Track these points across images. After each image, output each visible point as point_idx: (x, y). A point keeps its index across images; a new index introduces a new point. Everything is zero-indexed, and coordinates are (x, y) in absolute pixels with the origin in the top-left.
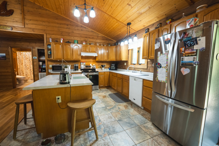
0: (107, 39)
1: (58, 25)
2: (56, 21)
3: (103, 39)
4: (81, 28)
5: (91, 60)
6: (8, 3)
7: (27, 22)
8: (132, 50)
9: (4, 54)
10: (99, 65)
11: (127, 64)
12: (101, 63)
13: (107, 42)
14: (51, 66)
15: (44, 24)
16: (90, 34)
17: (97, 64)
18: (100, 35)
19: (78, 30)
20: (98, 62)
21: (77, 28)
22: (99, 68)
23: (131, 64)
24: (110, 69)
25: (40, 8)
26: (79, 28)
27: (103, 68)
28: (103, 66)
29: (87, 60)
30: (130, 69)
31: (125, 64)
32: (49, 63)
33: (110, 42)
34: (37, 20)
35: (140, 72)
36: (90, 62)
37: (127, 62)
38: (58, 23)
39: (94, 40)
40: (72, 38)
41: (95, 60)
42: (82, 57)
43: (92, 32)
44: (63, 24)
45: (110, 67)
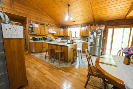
1: (35, 13)
4: (47, 17)
7: (15, 7)
10: (55, 38)
14: (31, 38)
15: (27, 10)
21: (44, 17)
31: (68, 37)
32: (30, 36)
36: (51, 36)
44: (37, 13)
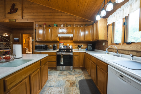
0: (84, 21)
2: (42, 11)
3: (80, 21)
4: (61, 14)
5: (69, 41)
6: (15, 5)
7: (24, 14)
8: (113, 24)
9: (18, 38)
10: (76, 45)
11: (105, 44)
12: (78, 43)
13: (85, 23)
15: (34, 14)
16: (68, 18)
17: (74, 44)
18: (78, 17)
19: (58, 15)
20: (75, 42)
21: (57, 14)
22: (76, 48)
23: (112, 43)
24: (87, 50)
25: (33, 3)
26: (59, 14)
27: (80, 49)
28: (79, 47)
29: (65, 41)
30: (110, 50)
31: (104, 44)
33: (87, 23)
34: (30, 13)
35: (130, 56)
36: (68, 42)
37: (105, 41)
38: (43, 13)
39: (72, 23)
40: (53, 23)
41: (72, 41)
42: (60, 38)
43: (70, 15)
44: (47, 13)
45: (87, 47)
